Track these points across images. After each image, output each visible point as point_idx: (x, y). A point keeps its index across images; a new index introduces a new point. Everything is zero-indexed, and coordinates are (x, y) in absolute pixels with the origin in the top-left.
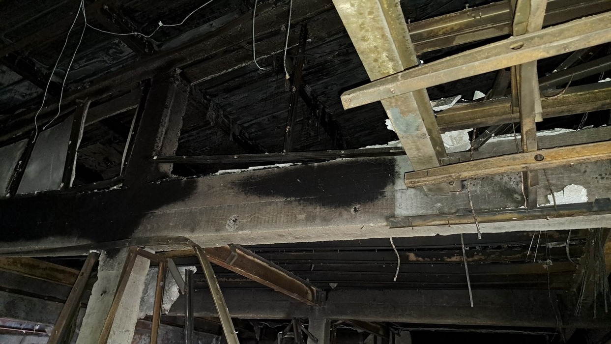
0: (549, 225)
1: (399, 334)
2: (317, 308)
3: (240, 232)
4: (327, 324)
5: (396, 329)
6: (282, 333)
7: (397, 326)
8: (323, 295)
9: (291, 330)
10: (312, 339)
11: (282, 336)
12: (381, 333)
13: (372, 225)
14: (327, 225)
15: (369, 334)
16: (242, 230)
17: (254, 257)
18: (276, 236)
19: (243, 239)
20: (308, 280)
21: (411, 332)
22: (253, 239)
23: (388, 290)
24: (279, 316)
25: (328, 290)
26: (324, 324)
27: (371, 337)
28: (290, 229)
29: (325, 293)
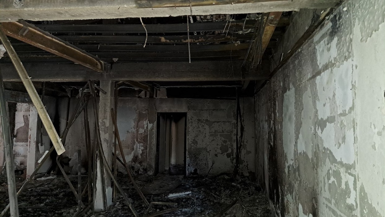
0: (234, 10)
1: (159, 90)
2: (105, 74)
3: (26, 9)
4: (112, 83)
5: (158, 87)
6: (82, 90)
7: (158, 86)
8: (109, 66)
9: (88, 88)
10: (103, 92)
11: (82, 91)
12: (149, 89)
13: (125, 6)
14: (94, 5)
15: (142, 90)
16: (27, 7)
17: (52, 38)
18: (56, 14)
19: (29, 15)
20: (97, 56)
21: (167, 89)
22: (38, 16)
23: (150, 63)
24: (79, 79)
25: (112, 63)
26: (110, 84)
27: (143, 92)
28: (65, 8)
29: (110, 65)
